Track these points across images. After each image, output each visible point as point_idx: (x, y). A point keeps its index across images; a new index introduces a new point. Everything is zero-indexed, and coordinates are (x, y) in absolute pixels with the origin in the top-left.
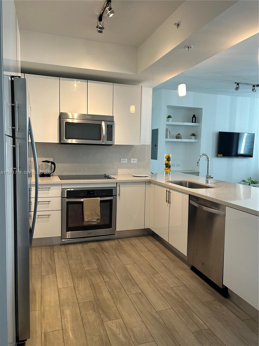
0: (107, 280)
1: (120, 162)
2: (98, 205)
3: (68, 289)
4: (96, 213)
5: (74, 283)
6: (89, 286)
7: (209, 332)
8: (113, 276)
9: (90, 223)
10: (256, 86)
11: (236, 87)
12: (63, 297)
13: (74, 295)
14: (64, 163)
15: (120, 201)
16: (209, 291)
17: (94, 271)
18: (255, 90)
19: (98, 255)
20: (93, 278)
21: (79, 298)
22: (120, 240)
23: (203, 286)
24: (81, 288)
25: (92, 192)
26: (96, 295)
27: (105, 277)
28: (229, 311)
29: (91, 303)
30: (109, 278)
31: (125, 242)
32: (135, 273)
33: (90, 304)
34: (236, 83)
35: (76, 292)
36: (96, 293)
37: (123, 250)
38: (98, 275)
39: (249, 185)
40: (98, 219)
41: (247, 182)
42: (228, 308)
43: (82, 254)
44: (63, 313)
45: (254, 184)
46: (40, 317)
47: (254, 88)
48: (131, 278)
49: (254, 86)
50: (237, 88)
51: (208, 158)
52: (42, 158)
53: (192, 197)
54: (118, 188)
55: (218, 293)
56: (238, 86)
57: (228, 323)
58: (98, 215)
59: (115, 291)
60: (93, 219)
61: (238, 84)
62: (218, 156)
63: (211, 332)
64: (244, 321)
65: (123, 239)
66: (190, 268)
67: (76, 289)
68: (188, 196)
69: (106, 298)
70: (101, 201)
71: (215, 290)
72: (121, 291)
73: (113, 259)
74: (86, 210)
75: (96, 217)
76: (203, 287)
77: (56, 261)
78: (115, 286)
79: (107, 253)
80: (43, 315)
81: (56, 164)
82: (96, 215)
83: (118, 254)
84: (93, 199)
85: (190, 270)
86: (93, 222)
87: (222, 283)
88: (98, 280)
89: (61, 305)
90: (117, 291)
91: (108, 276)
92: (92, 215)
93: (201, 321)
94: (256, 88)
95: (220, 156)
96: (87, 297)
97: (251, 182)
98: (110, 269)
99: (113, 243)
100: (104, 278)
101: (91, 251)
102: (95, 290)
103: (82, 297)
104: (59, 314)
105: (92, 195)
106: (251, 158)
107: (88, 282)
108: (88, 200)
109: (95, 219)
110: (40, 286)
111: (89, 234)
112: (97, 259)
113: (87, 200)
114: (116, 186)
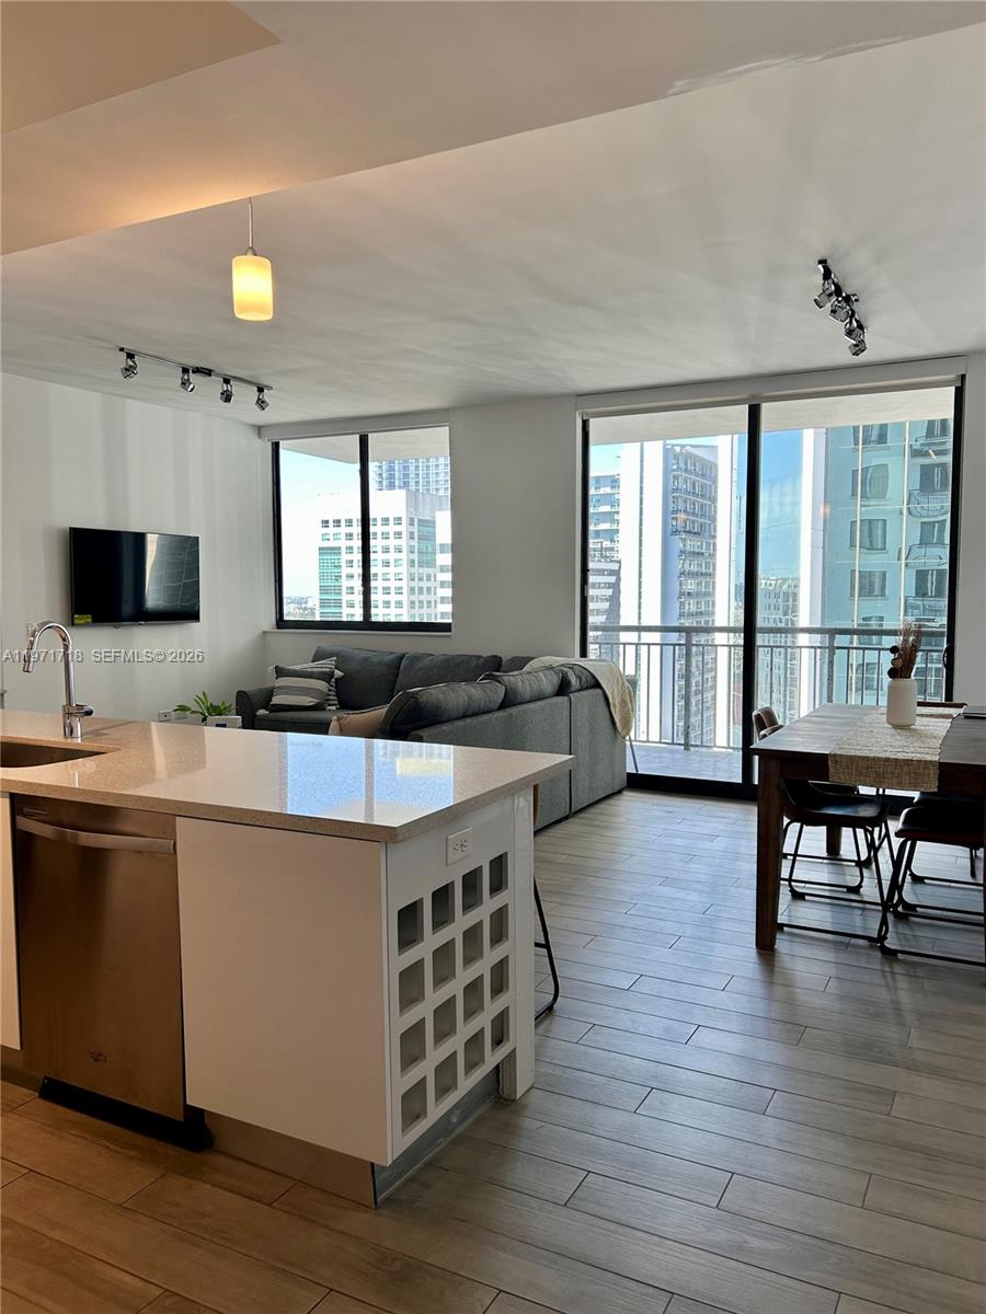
7: (168, 1302)
10: (194, 372)
11: (124, 365)
16: (133, 1153)
18: (191, 386)
23: (108, 1144)
28: (221, 1191)
34: (122, 349)
39: (204, 720)
41: (193, 712)
42: (214, 1185)
45: (220, 715)
47: (186, 377)
49: (185, 371)
50: (129, 371)
51: (64, 640)
53: (21, 803)
55: (169, 1146)
56: (131, 363)
57: (225, 1235)
61: (130, 356)
62: (76, 621)
63: (176, 1298)
64: (275, 1204)
66: (37, 1094)
68: (7, 801)
71: (154, 1141)
76: (108, 1148)
85: (41, 1101)
87: (182, 1102)
93: (129, 1279)
94: (193, 377)
95: (82, 622)
97: (208, 709)
106: (194, 625)
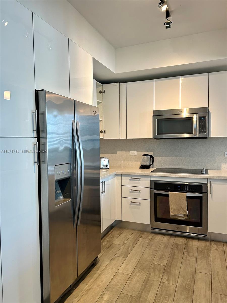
0: (165, 281)
1: (224, 155)
2: (185, 200)
3: (124, 276)
4: (182, 208)
5: (133, 272)
6: (144, 280)
8: (174, 279)
9: (176, 217)
12: (114, 281)
13: (124, 283)
14: (163, 157)
15: (212, 199)
17: (159, 268)
19: (176, 252)
20: (153, 274)
21: (125, 288)
22: (213, 243)
24: (135, 279)
25: (179, 187)
26: (142, 292)
27: (165, 277)
29: (131, 298)
30: (168, 280)
31: (217, 247)
32: (200, 285)
33: (129, 299)
35: (128, 282)
36: (143, 289)
37: (208, 255)
38: (160, 273)
40: (185, 215)
43: (162, 247)
44: (103, 296)
46: (85, 292)
48: (192, 288)
52: (144, 151)
54: (209, 185)
58: (185, 211)
59: (163, 296)
60: (179, 214)
65: (218, 243)
67: (130, 279)
69: (148, 299)
70: (188, 197)
72: (169, 299)
73: (188, 261)
74: (171, 203)
75: (183, 212)
77: (136, 247)
78: (167, 291)
79: (188, 252)
80: (88, 291)
81: (154, 157)
82: (183, 211)
83: (199, 257)
84: (178, 194)
86: (180, 217)
88: (156, 278)
89: (107, 288)
90: (165, 297)
91: (169, 277)
92: (178, 210)
96: (133, 290)
98: (176, 271)
99: (202, 244)
100: (163, 278)
101: (174, 246)
102: (145, 287)
103: (128, 289)
104: (99, 296)
105: (179, 189)
107: (145, 277)
108: (174, 194)
109: (181, 214)
110: (106, 264)
111: (177, 228)
112: (173, 256)
113: (172, 194)
114: (207, 183)
